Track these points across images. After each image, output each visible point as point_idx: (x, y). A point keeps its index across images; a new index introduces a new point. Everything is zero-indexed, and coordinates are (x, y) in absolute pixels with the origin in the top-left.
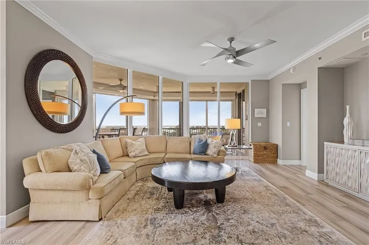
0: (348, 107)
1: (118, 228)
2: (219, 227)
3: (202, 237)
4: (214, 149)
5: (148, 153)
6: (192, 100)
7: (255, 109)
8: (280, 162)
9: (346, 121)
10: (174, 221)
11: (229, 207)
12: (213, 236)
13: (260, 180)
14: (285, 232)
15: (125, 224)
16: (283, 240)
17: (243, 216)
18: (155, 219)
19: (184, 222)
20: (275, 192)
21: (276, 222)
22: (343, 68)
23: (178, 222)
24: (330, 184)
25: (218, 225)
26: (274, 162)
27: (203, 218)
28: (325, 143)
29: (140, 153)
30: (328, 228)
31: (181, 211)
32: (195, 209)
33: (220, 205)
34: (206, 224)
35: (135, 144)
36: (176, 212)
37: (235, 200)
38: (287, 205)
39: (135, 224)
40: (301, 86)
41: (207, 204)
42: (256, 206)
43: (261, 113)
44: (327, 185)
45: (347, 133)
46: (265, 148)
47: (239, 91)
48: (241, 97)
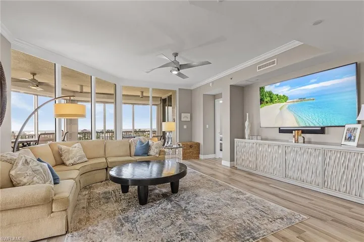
0: (247, 114)
1: (94, 233)
2: (185, 209)
3: (177, 219)
4: (156, 149)
5: (87, 159)
6: (125, 103)
7: (182, 114)
8: (201, 157)
9: (247, 123)
10: (146, 215)
11: (184, 195)
12: (184, 217)
13: (195, 172)
14: (227, 202)
15: (99, 229)
16: (228, 206)
17: (197, 198)
18: (127, 217)
19: (156, 213)
20: (209, 178)
21: (219, 197)
22: (243, 87)
23: (151, 214)
24: (238, 167)
25: (183, 208)
26: (197, 158)
27: (169, 206)
28: (235, 139)
29: (79, 160)
30: (248, 194)
31: (147, 205)
32: (158, 202)
33: (176, 195)
34: (174, 211)
35: (72, 150)
36: (143, 208)
37: (185, 189)
38: (221, 185)
39: (111, 226)
40: (215, 97)
41: (165, 196)
42: (202, 190)
43: (186, 117)
44: (236, 169)
45: (247, 132)
46: (191, 146)
47: (164, 97)
48: (166, 102)
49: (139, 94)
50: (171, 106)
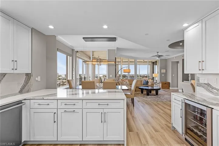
4: (150, 83)
7: (162, 70)
8: (171, 88)
26: (169, 88)
40: (178, 62)
43: (164, 71)
46: (165, 83)
47: (153, 61)
48: (154, 63)
49: (142, 61)
50: (157, 65)
